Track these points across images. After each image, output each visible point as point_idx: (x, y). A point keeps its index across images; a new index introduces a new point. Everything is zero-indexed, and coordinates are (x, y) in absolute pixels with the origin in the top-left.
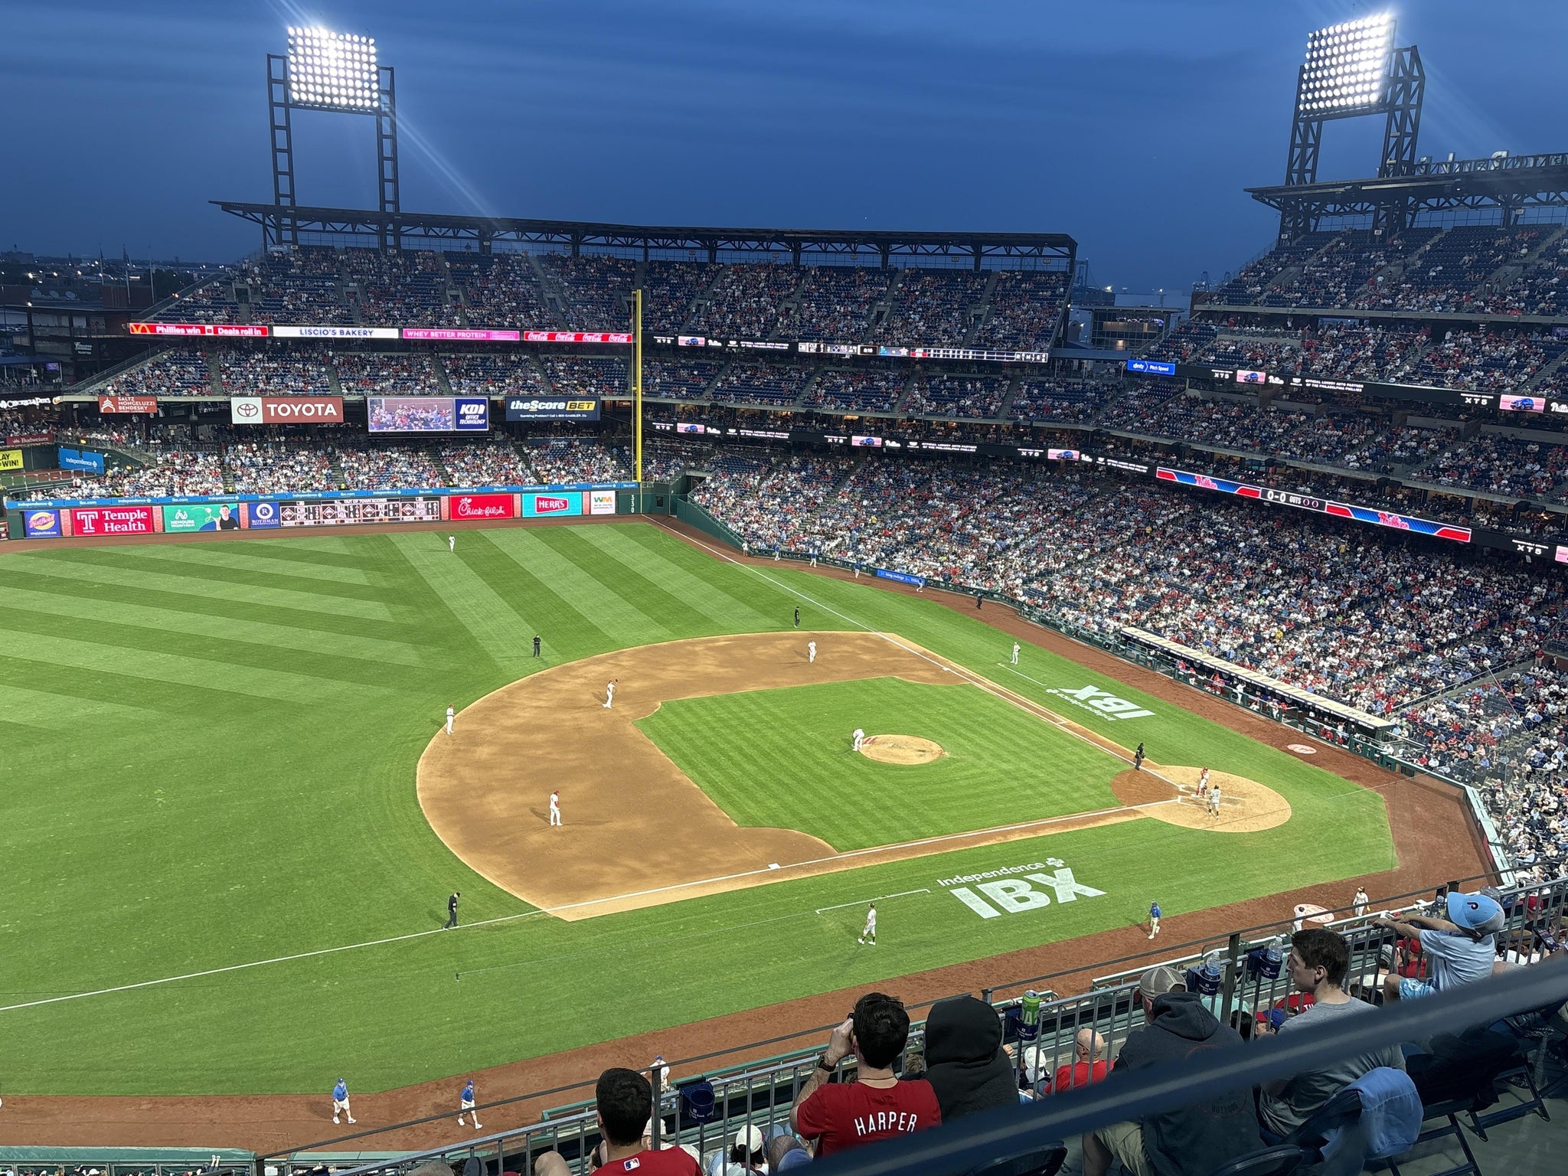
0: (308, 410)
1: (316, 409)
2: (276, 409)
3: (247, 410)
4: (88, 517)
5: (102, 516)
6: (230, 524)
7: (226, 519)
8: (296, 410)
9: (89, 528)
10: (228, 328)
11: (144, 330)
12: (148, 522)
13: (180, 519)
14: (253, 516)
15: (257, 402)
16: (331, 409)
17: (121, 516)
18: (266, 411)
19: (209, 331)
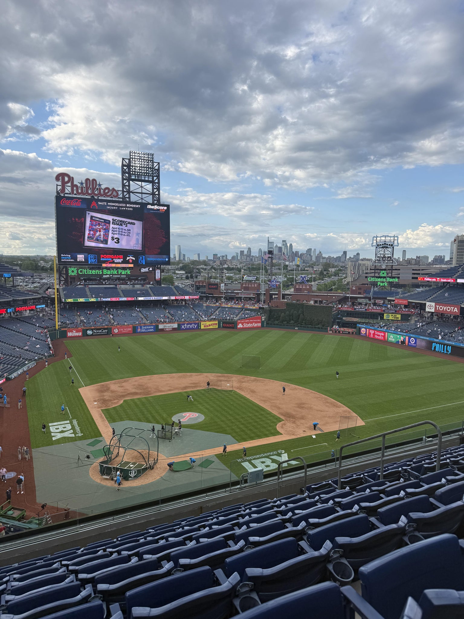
0: (449, 309)
1: (451, 309)
2: (439, 307)
3: (430, 307)
4: (372, 332)
5: (375, 332)
6: (403, 342)
7: (402, 340)
8: (445, 309)
9: (372, 336)
10: (444, 279)
11: (421, 279)
12: (384, 336)
13: (391, 338)
14: (409, 341)
15: (433, 304)
16: (456, 310)
17: (379, 333)
18: (436, 308)
19: (438, 280)
